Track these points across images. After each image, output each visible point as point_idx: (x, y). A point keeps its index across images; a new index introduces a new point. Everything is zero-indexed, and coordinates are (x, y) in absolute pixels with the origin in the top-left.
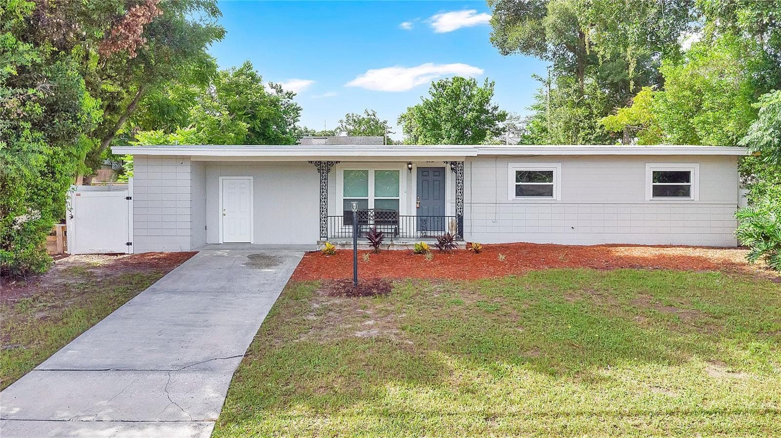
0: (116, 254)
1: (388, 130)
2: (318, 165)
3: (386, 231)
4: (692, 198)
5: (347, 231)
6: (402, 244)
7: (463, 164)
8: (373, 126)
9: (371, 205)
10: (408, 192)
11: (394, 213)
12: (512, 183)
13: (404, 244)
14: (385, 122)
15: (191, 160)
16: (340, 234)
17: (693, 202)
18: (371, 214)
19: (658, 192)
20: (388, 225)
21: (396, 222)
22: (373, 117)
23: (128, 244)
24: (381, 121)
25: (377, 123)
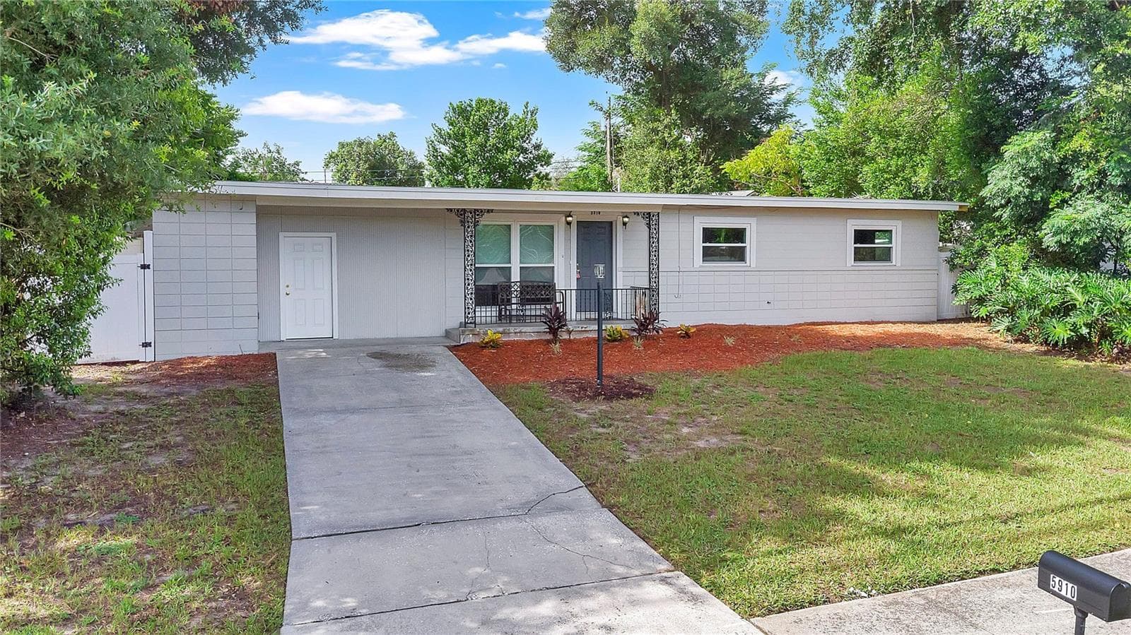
0: (124, 364)
1: (301, 176)
2: (461, 215)
3: (533, 313)
4: (894, 263)
5: (483, 314)
6: (580, 329)
7: (658, 216)
8: (277, 169)
9: (516, 276)
10: (567, 257)
11: (549, 287)
12: (699, 245)
13: (583, 329)
14: (297, 164)
15: (258, 203)
16: (483, 319)
17: (894, 268)
18: (515, 288)
19: (860, 256)
20: (535, 304)
21: (550, 300)
22: (276, 155)
23: (146, 345)
24: (290, 161)
25: (283, 165)
